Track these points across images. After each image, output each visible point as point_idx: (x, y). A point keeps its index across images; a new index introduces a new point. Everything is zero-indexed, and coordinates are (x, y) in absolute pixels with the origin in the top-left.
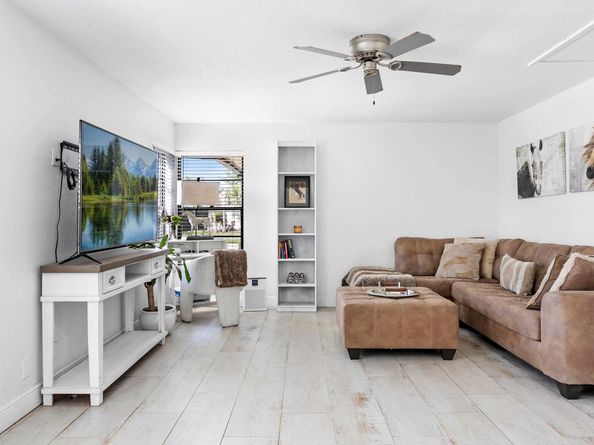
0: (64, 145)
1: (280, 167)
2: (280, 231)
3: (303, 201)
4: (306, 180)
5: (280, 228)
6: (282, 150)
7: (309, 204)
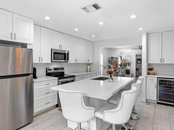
0: (109, 58)
1: (136, 58)
2: (136, 67)
3: (140, 63)
4: (141, 59)
5: (136, 66)
6: (136, 55)
7: (141, 63)
